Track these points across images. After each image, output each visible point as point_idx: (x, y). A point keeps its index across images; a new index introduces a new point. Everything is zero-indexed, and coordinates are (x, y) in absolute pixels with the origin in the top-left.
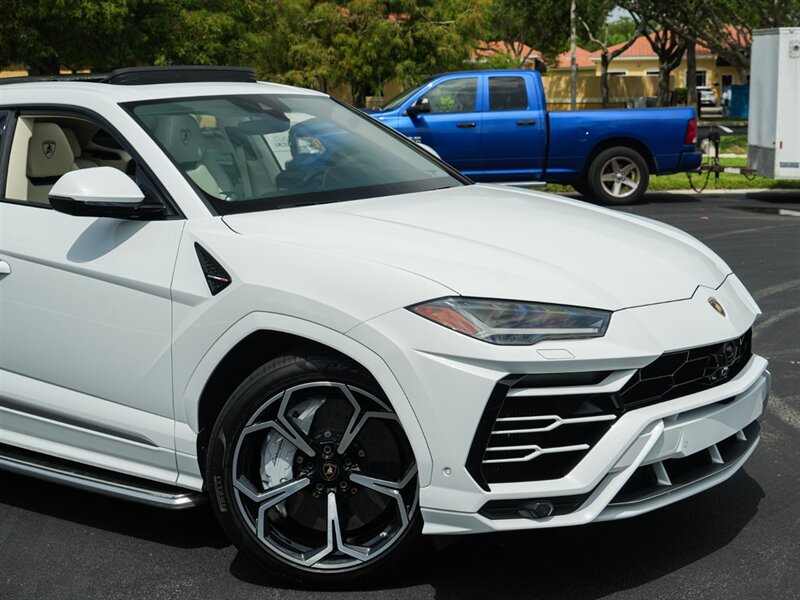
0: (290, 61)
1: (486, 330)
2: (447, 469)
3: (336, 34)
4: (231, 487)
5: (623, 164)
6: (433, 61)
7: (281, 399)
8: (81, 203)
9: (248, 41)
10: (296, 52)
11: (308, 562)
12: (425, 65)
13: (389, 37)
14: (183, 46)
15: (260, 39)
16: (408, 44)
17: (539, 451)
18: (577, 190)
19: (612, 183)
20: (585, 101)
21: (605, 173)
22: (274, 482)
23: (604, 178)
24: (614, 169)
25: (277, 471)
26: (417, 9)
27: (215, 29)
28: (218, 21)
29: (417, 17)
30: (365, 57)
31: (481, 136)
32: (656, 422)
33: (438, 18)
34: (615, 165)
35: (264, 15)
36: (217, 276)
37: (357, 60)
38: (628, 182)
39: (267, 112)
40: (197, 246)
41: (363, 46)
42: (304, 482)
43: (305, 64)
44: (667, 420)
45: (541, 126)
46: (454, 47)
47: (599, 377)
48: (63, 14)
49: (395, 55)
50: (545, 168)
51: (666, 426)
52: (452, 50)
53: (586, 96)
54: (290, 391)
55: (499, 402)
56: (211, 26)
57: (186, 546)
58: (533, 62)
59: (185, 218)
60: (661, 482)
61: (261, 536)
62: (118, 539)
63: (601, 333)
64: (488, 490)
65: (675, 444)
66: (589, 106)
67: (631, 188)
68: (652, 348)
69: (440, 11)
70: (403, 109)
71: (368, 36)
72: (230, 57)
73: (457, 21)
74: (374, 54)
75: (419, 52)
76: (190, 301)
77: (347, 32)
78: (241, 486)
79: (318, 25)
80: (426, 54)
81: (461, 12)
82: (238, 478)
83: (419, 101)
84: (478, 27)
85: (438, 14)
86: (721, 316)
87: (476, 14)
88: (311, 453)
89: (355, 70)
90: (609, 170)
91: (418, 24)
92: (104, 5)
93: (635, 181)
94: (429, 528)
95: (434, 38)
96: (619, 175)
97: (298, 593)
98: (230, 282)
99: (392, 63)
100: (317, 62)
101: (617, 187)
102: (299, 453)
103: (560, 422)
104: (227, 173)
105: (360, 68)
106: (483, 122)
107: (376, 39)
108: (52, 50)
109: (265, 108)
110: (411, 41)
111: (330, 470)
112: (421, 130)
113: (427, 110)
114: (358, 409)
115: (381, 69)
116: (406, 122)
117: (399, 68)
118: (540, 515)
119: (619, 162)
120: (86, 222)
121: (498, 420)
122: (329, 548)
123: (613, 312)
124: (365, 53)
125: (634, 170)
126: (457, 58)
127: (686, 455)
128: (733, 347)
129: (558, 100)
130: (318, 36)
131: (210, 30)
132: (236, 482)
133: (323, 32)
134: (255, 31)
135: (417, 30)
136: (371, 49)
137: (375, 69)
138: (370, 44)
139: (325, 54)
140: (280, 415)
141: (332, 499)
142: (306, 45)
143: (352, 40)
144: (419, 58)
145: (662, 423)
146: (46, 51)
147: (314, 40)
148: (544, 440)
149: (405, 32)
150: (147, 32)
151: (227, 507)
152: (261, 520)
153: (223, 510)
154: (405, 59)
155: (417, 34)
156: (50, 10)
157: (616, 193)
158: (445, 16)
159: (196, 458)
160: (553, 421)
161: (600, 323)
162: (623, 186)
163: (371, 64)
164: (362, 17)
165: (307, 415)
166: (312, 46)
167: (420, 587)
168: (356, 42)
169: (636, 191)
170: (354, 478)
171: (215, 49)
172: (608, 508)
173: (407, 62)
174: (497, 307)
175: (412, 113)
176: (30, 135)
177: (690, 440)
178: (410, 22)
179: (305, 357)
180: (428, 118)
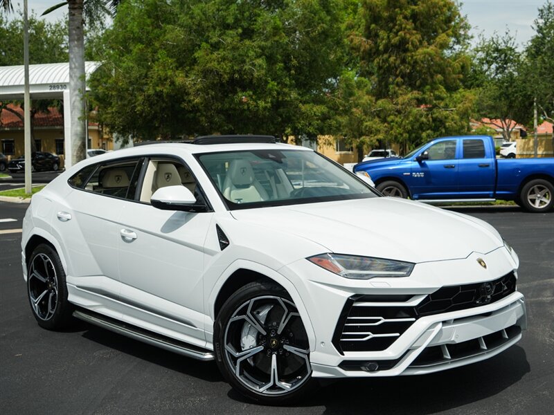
0: (364, 131)
1: (344, 271)
2: (323, 343)
3: (389, 116)
4: (224, 348)
5: (541, 189)
6: (443, 131)
7: (249, 304)
8: (165, 203)
9: (336, 120)
10: (367, 126)
11: (261, 390)
12: (438, 133)
13: (418, 117)
14: (300, 123)
15: (344, 120)
16: (429, 121)
17: (372, 336)
18: (517, 204)
19: (535, 200)
20: (544, 153)
21: (530, 194)
22: (247, 347)
23: (530, 197)
24: (536, 192)
25: (248, 341)
26: (434, 102)
27: (317, 114)
28: (319, 109)
29: (435, 106)
30: (404, 129)
31: (458, 173)
32: (438, 323)
33: (446, 107)
34: (536, 190)
35: (344, 106)
36: (224, 240)
37: (400, 130)
38: (544, 200)
39: (272, 159)
40: (217, 226)
41: (404, 123)
42: (261, 348)
43: (371, 133)
44: (444, 323)
45: (492, 167)
46: (455, 123)
47: (407, 298)
48: (237, 107)
49: (422, 127)
50: (495, 191)
51: (443, 326)
52: (455, 125)
53: (545, 150)
54: (253, 300)
55: (349, 309)
56: (315, 112)
57: (213, 381)
58: (519, 131)
59: (214, 211)
60: (445, 357)
61: (238, 375)
62: (181, 375)
63: (408, 274)
64: (343, 355)
65: (450, 336)
66: (547, 156)
67: (546, 203)
68: (436, 284)
69: (448, 103)
70: (414, 157)
71: (407, 117)
72: (326, 129)
73: (457, 108)
74: (410, 127)
75: (435, 126)
76: (211, 253)
77: (395, 115)
78: (229, 348)
79: (380, 111)
80: (439, 127)
81: (459, 103)
82: (227, 344)
83: (423, 153)
84: (470, 111)
85: (447, 105)
86: (484, 268)
87: (468, 104)
88: (265, 333)
89: (399, 136)
90: (533, 192)
91: (435, 110)
92: (259, 102)
93: (548, 199)
94: (315, 374)
95: (443, 118)
96: (539, 195)
97: (256, 406)
98: (229, 244)
99: (420, 132)
100: (378, 131)
101: (538, 202)
102: (259, 333)
103: (383, 320)
104: (266, 190)
105: (402, 135)
106: (459, 165)
107: (411, 119)
108: (231, 126)
109: (271, 156)
110: (431, 119)
111: (274, 343)
112: (424, 169)
113: (427, 158)
114: (286, 311)
115: (414, 135)
116: (416, 164)
117: (424, 135)
118: (371, 370)
119: (539, 188)
120: (171, 213)
121: (348, 318)
122: (271, 384)
123: (415, 264)
124: (405, 126)
125: (548, 192)
126: (457, 129)
127: (457, 342)
128: (491, 286)
129: (529, 153)
130: (379, 117)
131: (315, 115)
132: (226, 346)
133: (382, 115)
134: (340, 114)
135: (434, 113)
136: (408, 124)
137: (410, 135)
138: (407, 122)
139: (383, 127)
140: (248, 313)
141: (274, 357)
142: (371, 122)
143: (398, 119)
144: (435, 129)
145: (441, 324)
146: (227, 127)
147: (377, 120)
148: (374, 330)
149: (428, 115)
150: (281, 116)
151: (222, 359)
152: (238, 367)
153: (220, 360)
154: (428, 130)
155: (434, 116)
156: (231, 105)
157: (537, 205)
158: (450, 106)
159: (212, 334)
160: (380, 320)
161: (408, 270)
162: (541, 202)
163: (408, 132)
164: (404, 107)
165: (264, 313)
166: (375, 123)
167: (319, 407)
168: (400, 120)
169: (549, 204)
170: (285, 347)
171: (318, 125)
172: (408, 368)
173: (429, 131)
174: (352, 259)
175: (419, 160)
176: (155, 169)
177: (461, 334)
178: (430, 109)
179: (261, 283)
180: (428, 162)
